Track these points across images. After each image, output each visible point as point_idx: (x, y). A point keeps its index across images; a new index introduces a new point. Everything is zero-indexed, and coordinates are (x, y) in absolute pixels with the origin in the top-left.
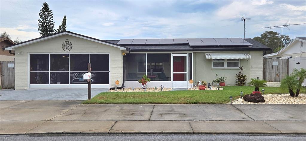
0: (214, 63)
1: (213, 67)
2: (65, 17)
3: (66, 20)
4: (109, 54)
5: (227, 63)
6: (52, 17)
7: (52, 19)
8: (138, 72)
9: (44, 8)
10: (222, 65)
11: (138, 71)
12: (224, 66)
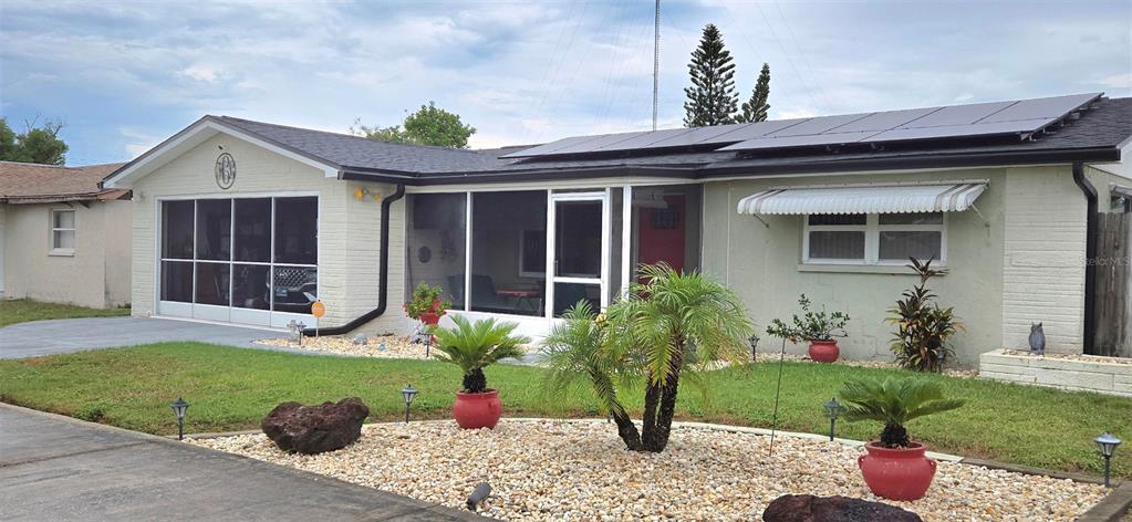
0: (813, 235)
1: (810, 256)
2: (766, 70)
3: (768, 79)
4: (317, 198)
5: (881, 234)
6: (730, 76)
7: (730, 81)
8: (521, 274)
9: (705, 46)
10: (854, 246)
11: (521, 269)
12: (860, 254)
